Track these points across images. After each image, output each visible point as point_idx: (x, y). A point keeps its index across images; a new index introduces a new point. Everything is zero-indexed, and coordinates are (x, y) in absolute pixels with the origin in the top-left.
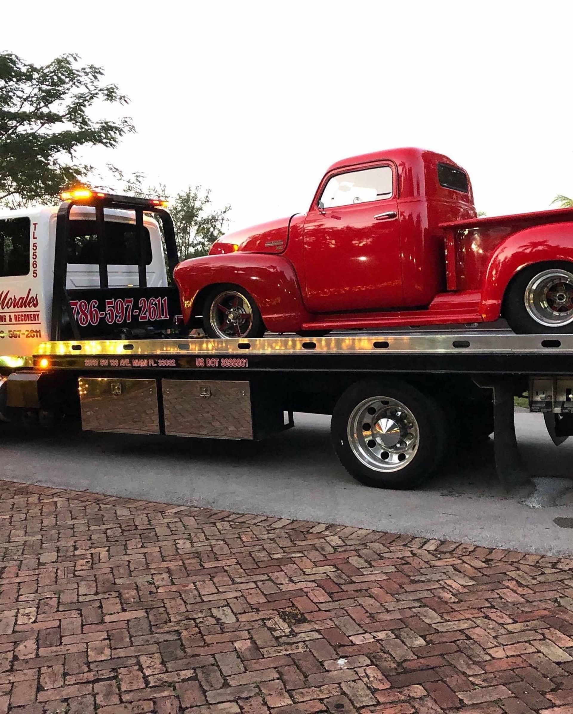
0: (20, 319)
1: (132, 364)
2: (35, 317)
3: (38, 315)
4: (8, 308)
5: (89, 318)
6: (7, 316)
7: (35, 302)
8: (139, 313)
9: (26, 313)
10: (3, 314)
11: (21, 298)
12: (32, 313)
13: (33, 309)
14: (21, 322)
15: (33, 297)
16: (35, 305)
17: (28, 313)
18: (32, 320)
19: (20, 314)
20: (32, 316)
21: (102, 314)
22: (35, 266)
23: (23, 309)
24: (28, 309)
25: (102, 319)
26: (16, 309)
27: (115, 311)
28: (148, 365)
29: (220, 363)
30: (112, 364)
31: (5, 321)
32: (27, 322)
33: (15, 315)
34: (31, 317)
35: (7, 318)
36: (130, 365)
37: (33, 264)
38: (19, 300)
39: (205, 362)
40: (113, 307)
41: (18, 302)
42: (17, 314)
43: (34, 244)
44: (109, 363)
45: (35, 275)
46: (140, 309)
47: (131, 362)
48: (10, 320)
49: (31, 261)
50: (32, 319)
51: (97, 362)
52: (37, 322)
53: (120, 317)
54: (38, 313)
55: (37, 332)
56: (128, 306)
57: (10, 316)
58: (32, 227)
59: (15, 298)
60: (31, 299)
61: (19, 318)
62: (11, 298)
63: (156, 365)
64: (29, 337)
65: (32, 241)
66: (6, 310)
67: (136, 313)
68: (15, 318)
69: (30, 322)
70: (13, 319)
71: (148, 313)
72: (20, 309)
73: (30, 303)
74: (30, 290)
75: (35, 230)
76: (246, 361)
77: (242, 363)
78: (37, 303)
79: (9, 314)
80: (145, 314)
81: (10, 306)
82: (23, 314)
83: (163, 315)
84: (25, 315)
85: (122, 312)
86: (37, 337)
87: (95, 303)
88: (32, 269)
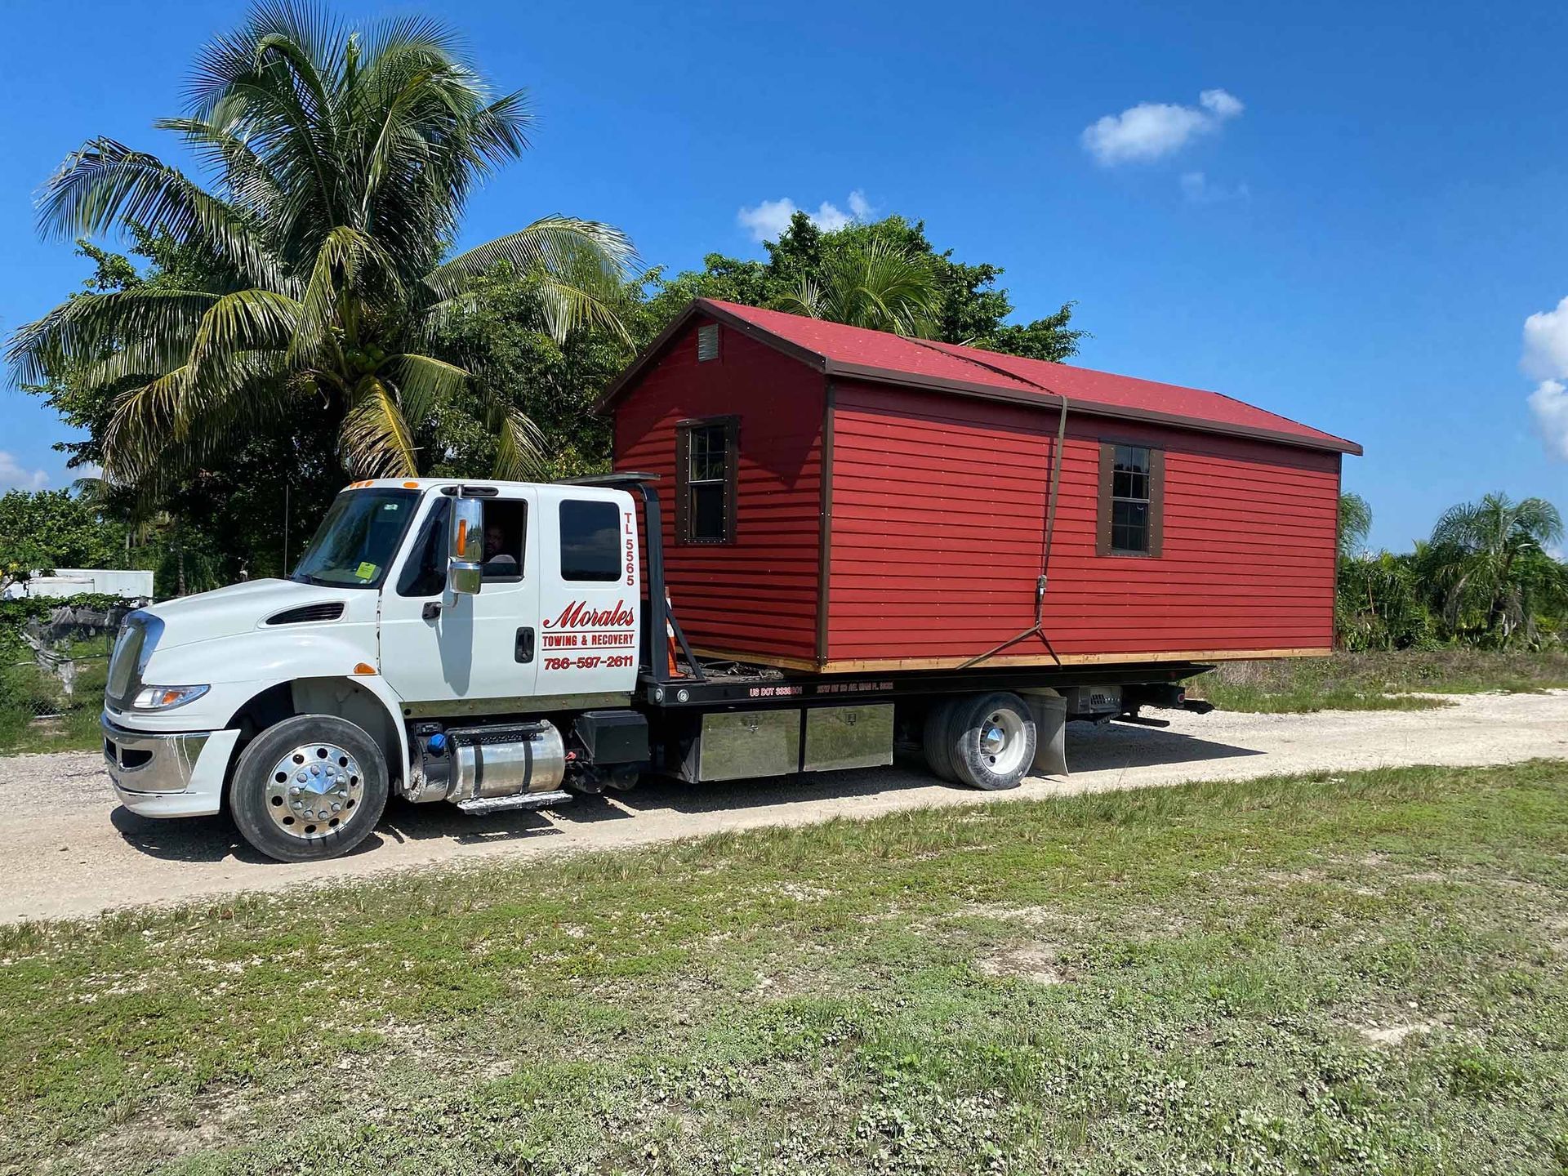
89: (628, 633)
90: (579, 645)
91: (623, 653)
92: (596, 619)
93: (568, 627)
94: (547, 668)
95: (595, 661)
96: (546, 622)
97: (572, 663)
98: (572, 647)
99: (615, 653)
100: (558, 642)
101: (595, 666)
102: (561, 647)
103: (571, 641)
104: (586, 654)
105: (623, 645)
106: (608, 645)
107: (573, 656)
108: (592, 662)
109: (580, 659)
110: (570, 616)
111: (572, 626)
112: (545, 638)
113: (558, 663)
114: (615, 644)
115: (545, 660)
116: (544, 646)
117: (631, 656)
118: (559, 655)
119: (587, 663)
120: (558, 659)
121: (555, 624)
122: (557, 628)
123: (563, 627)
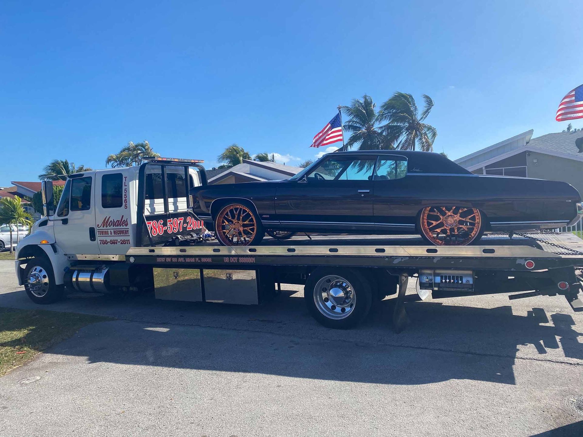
0: (117, 233)
1: (185, 261)
2: (126, 232)
3: (128, 231)
5: (158, 231)
6: (109, 231)
7: (126, 223)
8: (187, 225)
9: (121, 230)
10: (107, 230)
11: (118, 220)
12: (125, 230)
13: (125, 227)
14: (118, 235)
16: (126, 225)
17: (122, 230)
19: (117, 230)
21: (166, 228)
22: (126, 202)
23: (119, 227)
24: (121, 227)
25: (166, 231)
26: (115, 227)
27: (173, 226)
28: (195, 261)
29: (238, 260)
30: (173, 261)
32: (121, 235)
35: (109, 233)
36: (184, 261)
37: (125, 201)
39: (229, 260)
40: (172, 223)
41: (116, 222)
42: (115, 230)
43: (125, 189)
44: (171, 260)
45: (126, 207)
46: (187, 223)
47: (185, 260)
49: (124, 199)
50: (125, 233)
51: (164, 259)
52: (127, 235)
53: (176, 228)
54: (128, 230)
56: (180, 222)
57: (111, 231)
58: (124, 179)
59: (114, 221)
60: (124, 221)
62: (111, 221)
63: (200, 261)
64: (123, 244)
65: (124, 188)
66: (108, 227)
67: (185, 225)
69: (123, 235)
70: (113, 233)
71: (192, 225)
72: (117, 227)
73: (123, 223)
74: (123, 216)
75: (126, 181)
76: (254, 259)
77: (251, 260)
78: (127, 224)
79: (111, 230)
80: (190, 226)
81: (111, 225)
82: (119, 230)
83: (201, 226)
84: (120, 231)
85: (177, 225)
86: (128, 244)
87: (161, 222)
88: (124, 204)
89: (126, 230)
90: (110, 235)
91: (126, 238)
92: (114, 224)
93: (105, 228)
94: (101, 244)
95: (116, 241)
96: (98, 225)
97: (109, 242)
98: (107, 235)
99: (123, 238)
100: (102, 232)
101: (117, 244)
102: (104, 235)
103: (106, 233)
104: (112, 238)
105: (125, 235)
106: (119, 235)
107: (108, 239)
109: (111, 240)
110: (106, 223)
112: (98, 231)
113: (103, 242)
114: (122, 234)
115: (100, 240)
116: (99, 235)
117: (129, 240)
118: (104, 239)
119: (114, 242)
120: (103, 240)
121: (101, 225)
122: (102, 228)
123: (103, 227)
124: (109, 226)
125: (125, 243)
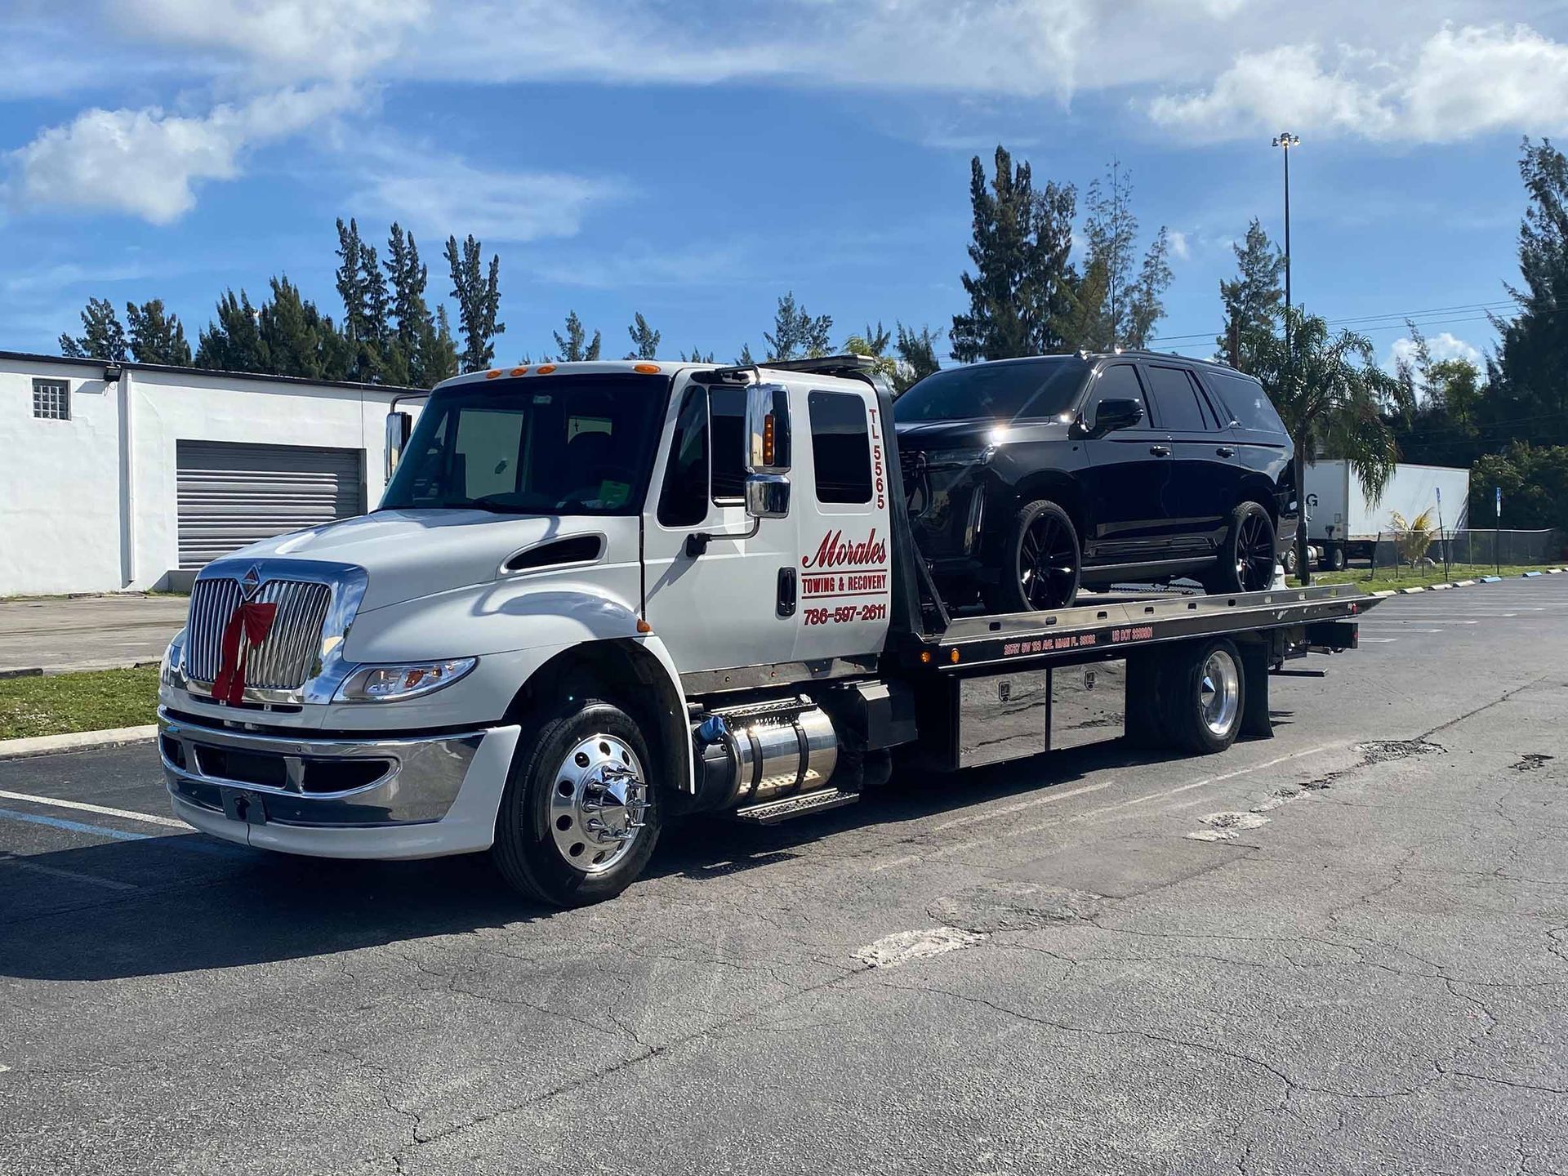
0: (857, 586)
2: (879, 582)
3: (884, 577)
4: (839, 564)
6: (837, 577)
7: (881, 554)
9: (867, 574)
10: (829, 576)
11: (860, 545)
12: (878, 573)
13: (877, 566)
14: (858, 591)
15: (877, 544)
16: (881, 559)
18: (874, 587)
19: (858, 575)
20: (876, 579)
22: (880, 487)
23: (863, 566)
24: (870, 566)
26: (853, 567)
31: (833, 590)
32: (868, 590)
33: (850, 578)
34: (874, 582)
35: (837, 583)
37: (878, 484)
38: (858, 547)
41: (856, 553)
42: (853, 575)
43: (876, 447)
45: (881, 504)
48: (841, 587)
49: (873, 478)
50: (876, 584)
52: (882, 589)
55: (880, 608)
57: (841, 579)
59: (850, 546)
60: (874, 548)
61: (855, 583)
62: (843, 546)
64: (867, 619)
65: (872, 442)
66: (836, 567)
68: (850, 584)
69: (872, 590)
70: (846, 587)
72: (859, 567)
73: (873, 554)
74: (874, 530)
75: (874, 422)
78: (883, 556)
79: (841, 575)
81: (843, 560)
82: (863, 575)
84: (865, 577)
86: (879, 618)
88: (875, 492)
89: (881, 574)
90: (837, 591)
91: (878, 600)
92: (851, 555)
93: (826, 568)
94: (806, 623)
95: (851, 611)
96: (805, 559)
97: (831, 616)
98: (830, 593)
99: (870, 601)
100: (817, 583)
101: (851, 620)
102: (820, 593)
103: (829, 585)
104: (844, 602)
105: (877, 590)
106: (863, 591)
107: (831, 605)
108: (849, 613)
109: (837, 609)
110: (827, 552)
111: (830, 565)
112: (804, 581)
113: (816, 616)
114: (870, 588)
115: (805, 612)
116: (805, 592)
117: (884, 605)
118: (817, 604)
119: (844, 615)
120: (817, 610)
121: (814, 561)
122: (816, 568)
123: (821, 566)
124: (838, 562)
125: (873, 615)
